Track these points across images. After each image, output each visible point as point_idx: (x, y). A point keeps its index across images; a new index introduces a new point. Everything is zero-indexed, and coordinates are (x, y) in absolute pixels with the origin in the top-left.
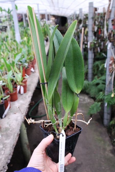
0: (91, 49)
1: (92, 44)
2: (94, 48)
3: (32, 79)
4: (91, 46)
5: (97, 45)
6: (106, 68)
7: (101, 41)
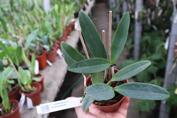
0: (139, 20)
1: (141, 15)
2: (143, 19)
3: (56, 72)
4: (139, 16)
5: (148, 15)
6: (168, 51)
7: (152, 10)
